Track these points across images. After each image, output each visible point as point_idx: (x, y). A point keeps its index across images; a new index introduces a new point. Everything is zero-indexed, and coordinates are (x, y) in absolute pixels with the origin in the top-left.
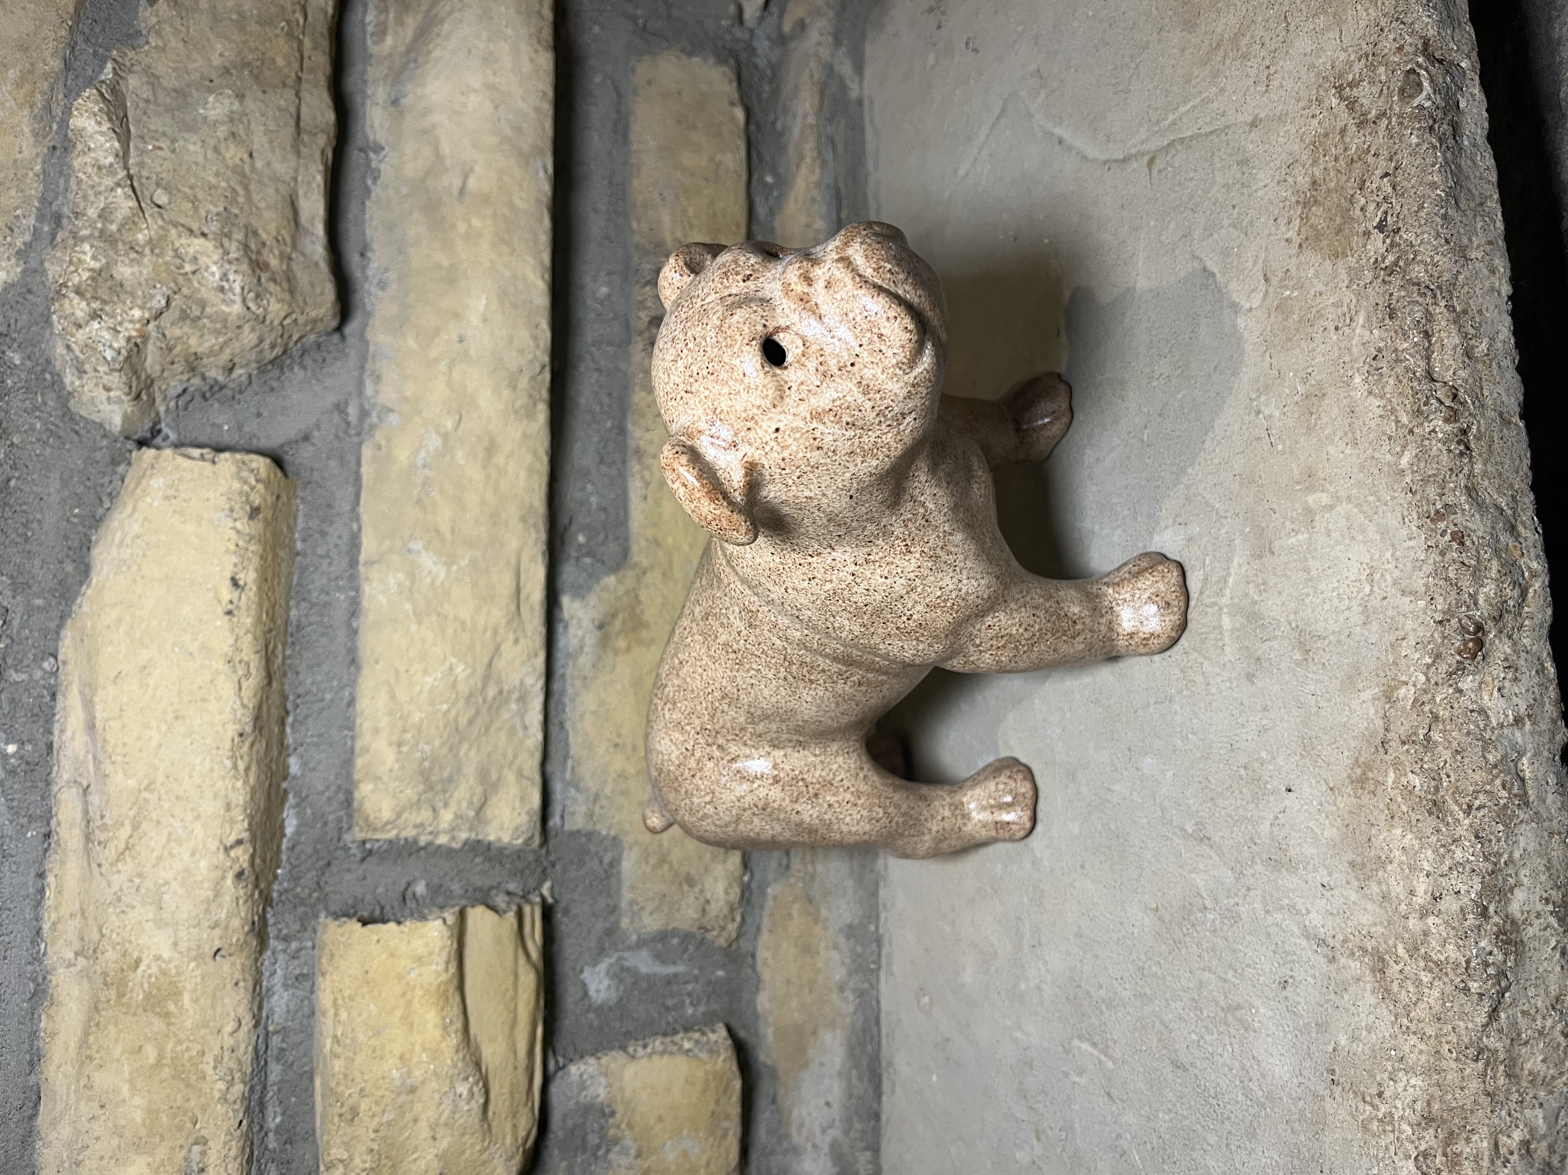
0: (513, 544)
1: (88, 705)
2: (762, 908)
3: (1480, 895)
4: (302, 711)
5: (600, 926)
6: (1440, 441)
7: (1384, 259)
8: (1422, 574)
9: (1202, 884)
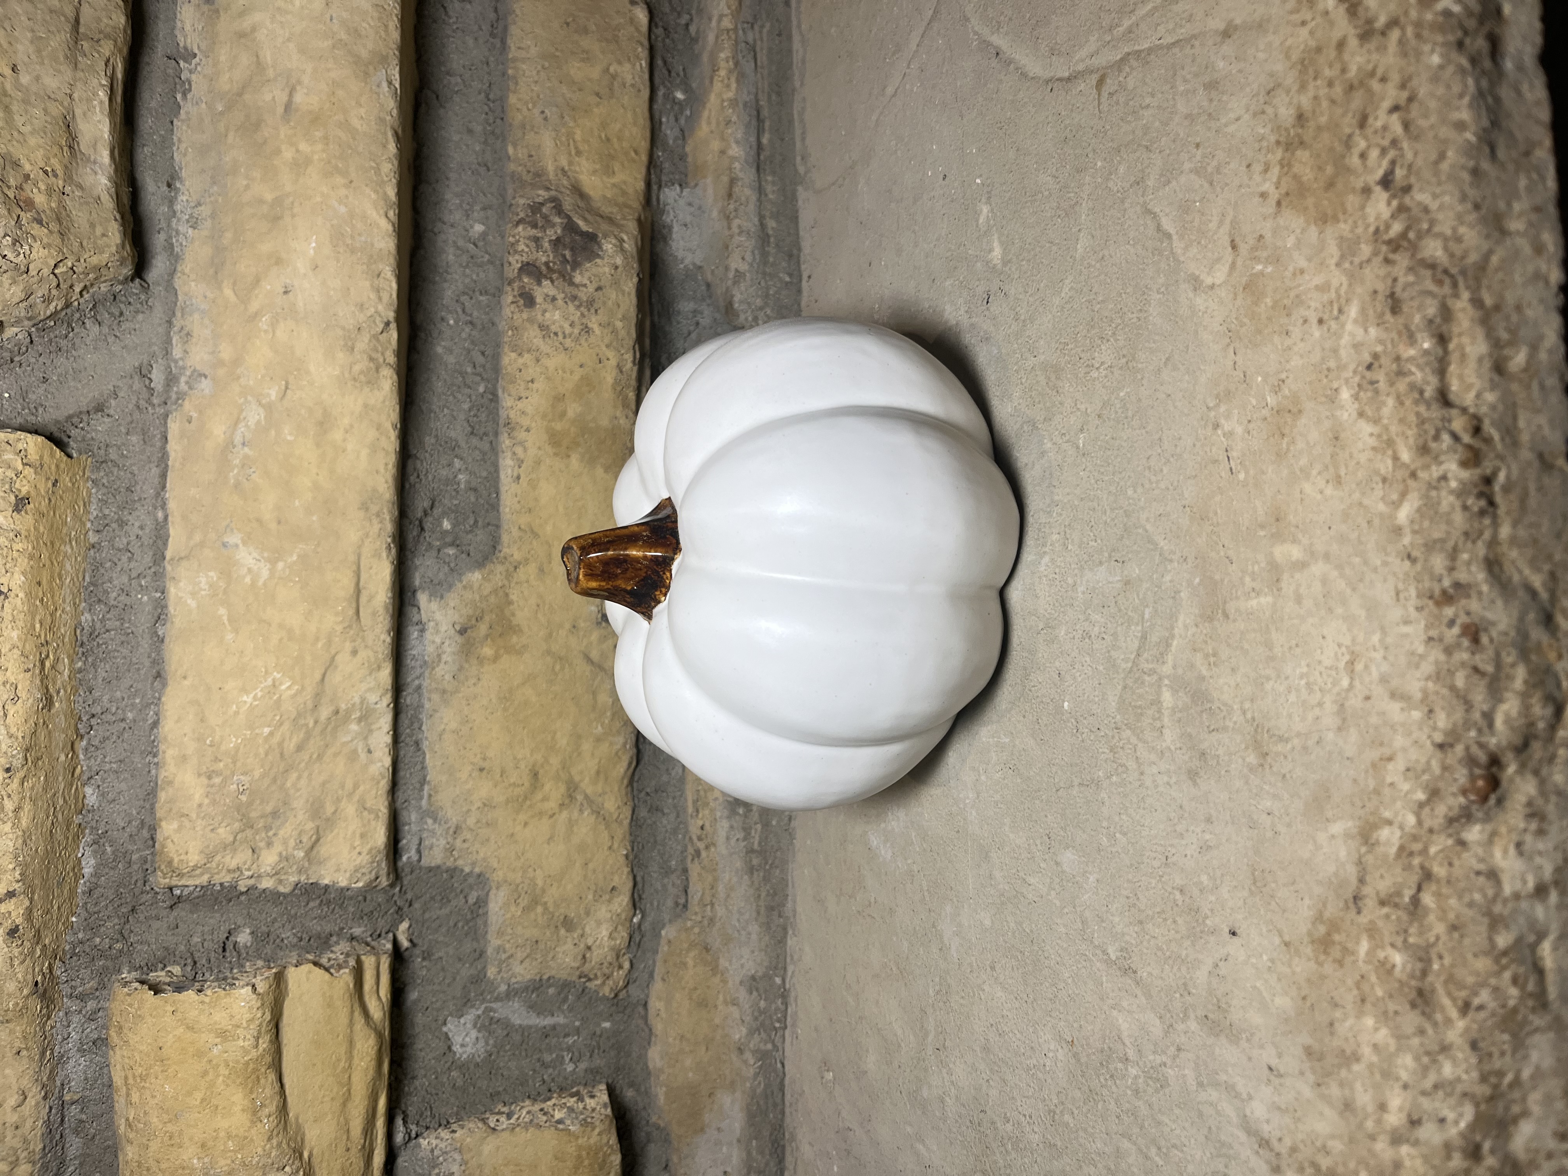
0: (352, 536)
2: (655, 952)
3: (1472, 1127)
4: (97, 733)
5: (466, 972)
6: (1452, 492)
7: (1388, 227)
8: (1418, 674)
9: (1124, 1026)
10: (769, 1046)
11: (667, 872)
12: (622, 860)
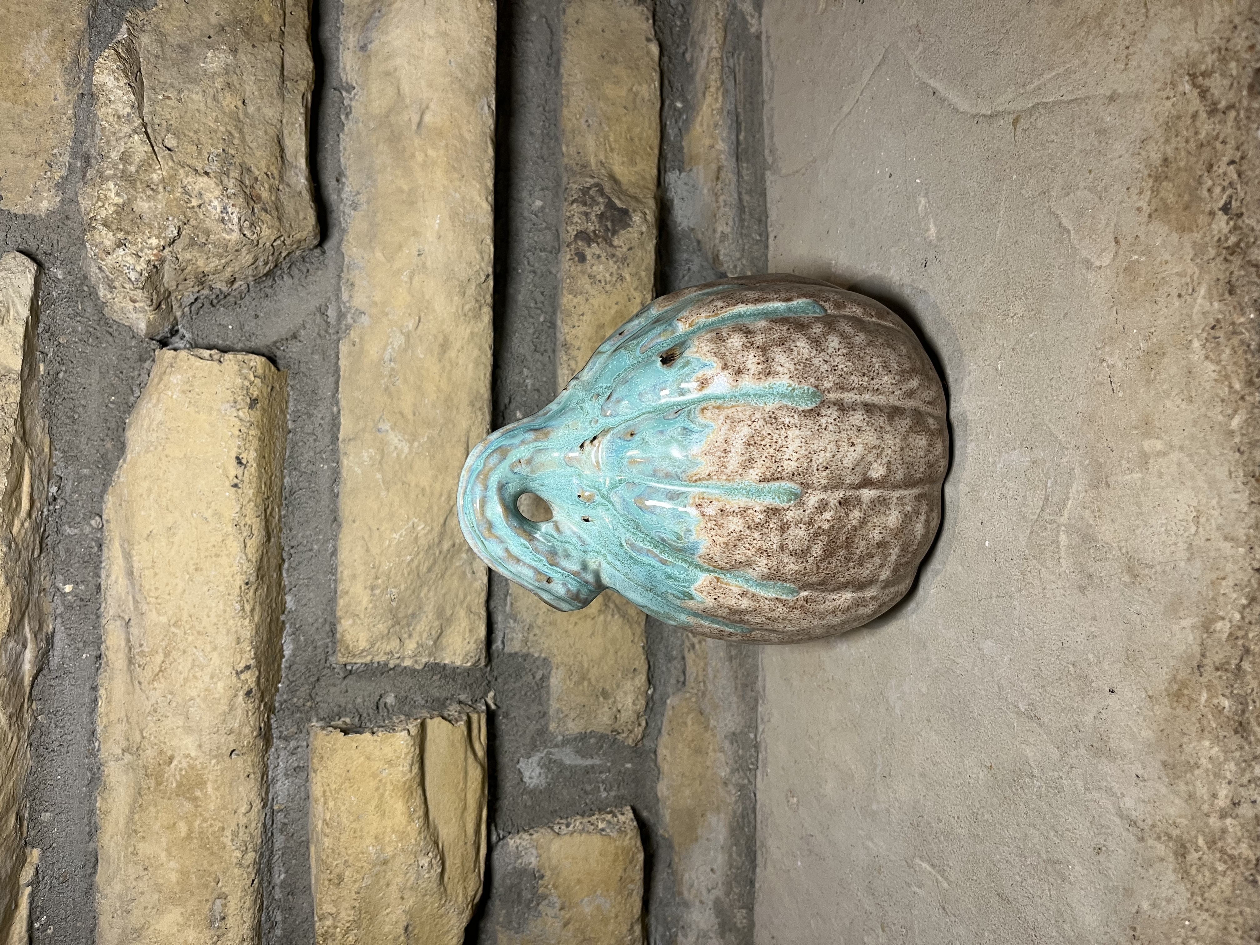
0: (463, 424)
1: (128, 557)
2: (663, 715)
4: (296, 559)
5: (533, 727)
7: (1227, 239)
8: (1244, 525)
9: (1031, 755)
10: (746, 781)
11: (670, 659)
12: (641, 650)
